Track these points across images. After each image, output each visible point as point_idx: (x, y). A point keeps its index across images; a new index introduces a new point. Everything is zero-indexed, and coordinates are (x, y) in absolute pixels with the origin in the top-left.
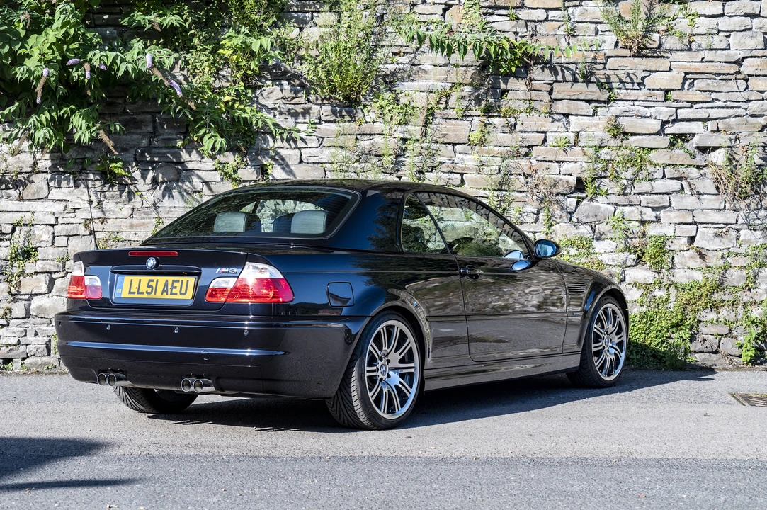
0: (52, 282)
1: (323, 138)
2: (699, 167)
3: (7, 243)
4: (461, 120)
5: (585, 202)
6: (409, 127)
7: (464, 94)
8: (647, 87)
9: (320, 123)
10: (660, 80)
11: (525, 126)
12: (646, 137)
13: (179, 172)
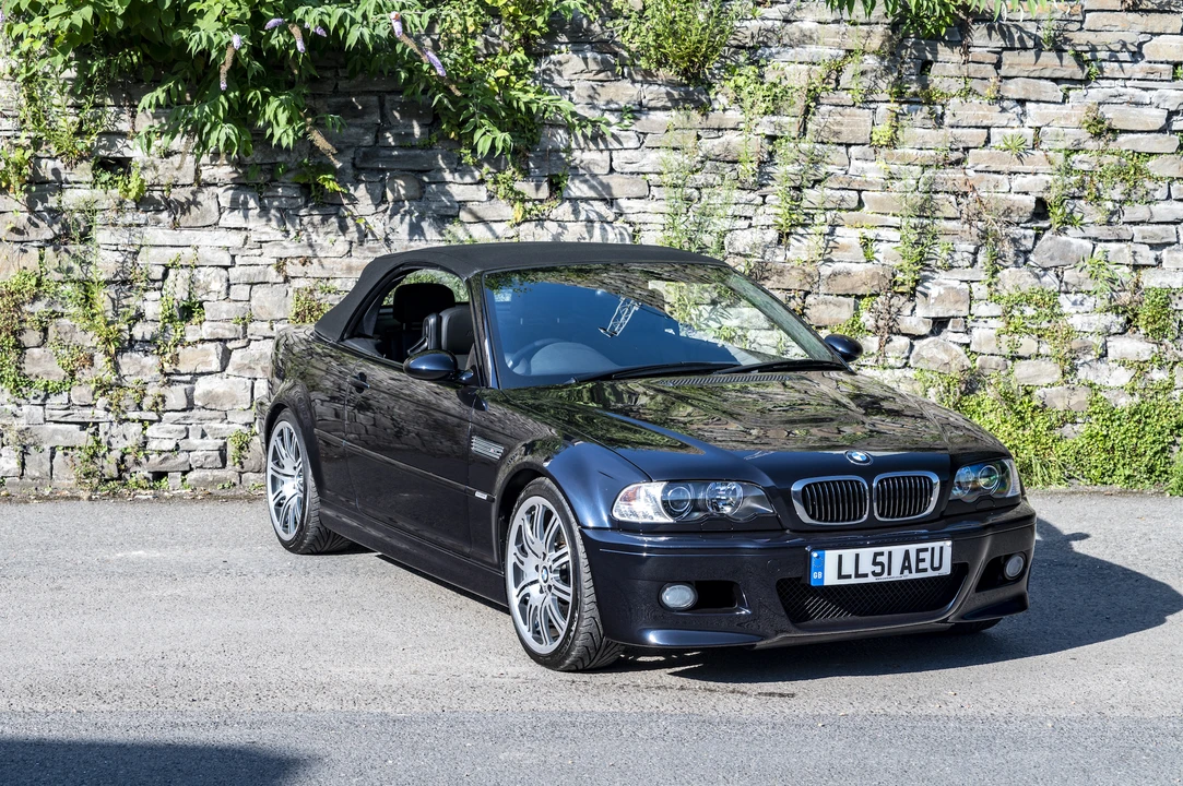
0: (226, 356)
1: (645, 134)
3: (157, 295)
4: (859, 107)
5: (1048, 234)
6: (780, 118)
7: (863, 67)
8: (1147, 59)
9: (640, 111)
10: (1166, 48)
11: (958, 118)
12: (1144, 135)
13: (423, 185)
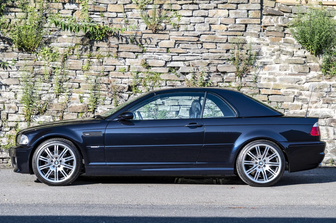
1: (19, 67)
2: (181, 81)
4: (79, 60)
5: (132, 96)
6: (56, 63)
7: (80, 48)
8: (159, 46)
9: (18, 60)
10: (165, 43)
11: (106, 63)
12: (159, 68)
